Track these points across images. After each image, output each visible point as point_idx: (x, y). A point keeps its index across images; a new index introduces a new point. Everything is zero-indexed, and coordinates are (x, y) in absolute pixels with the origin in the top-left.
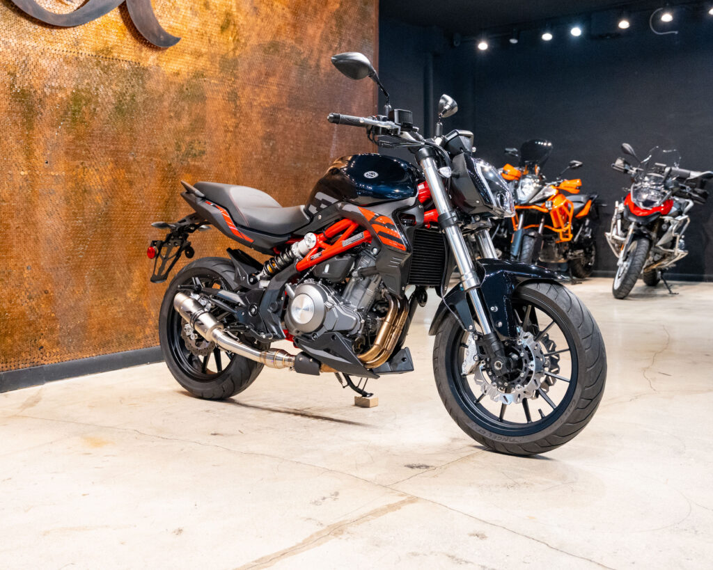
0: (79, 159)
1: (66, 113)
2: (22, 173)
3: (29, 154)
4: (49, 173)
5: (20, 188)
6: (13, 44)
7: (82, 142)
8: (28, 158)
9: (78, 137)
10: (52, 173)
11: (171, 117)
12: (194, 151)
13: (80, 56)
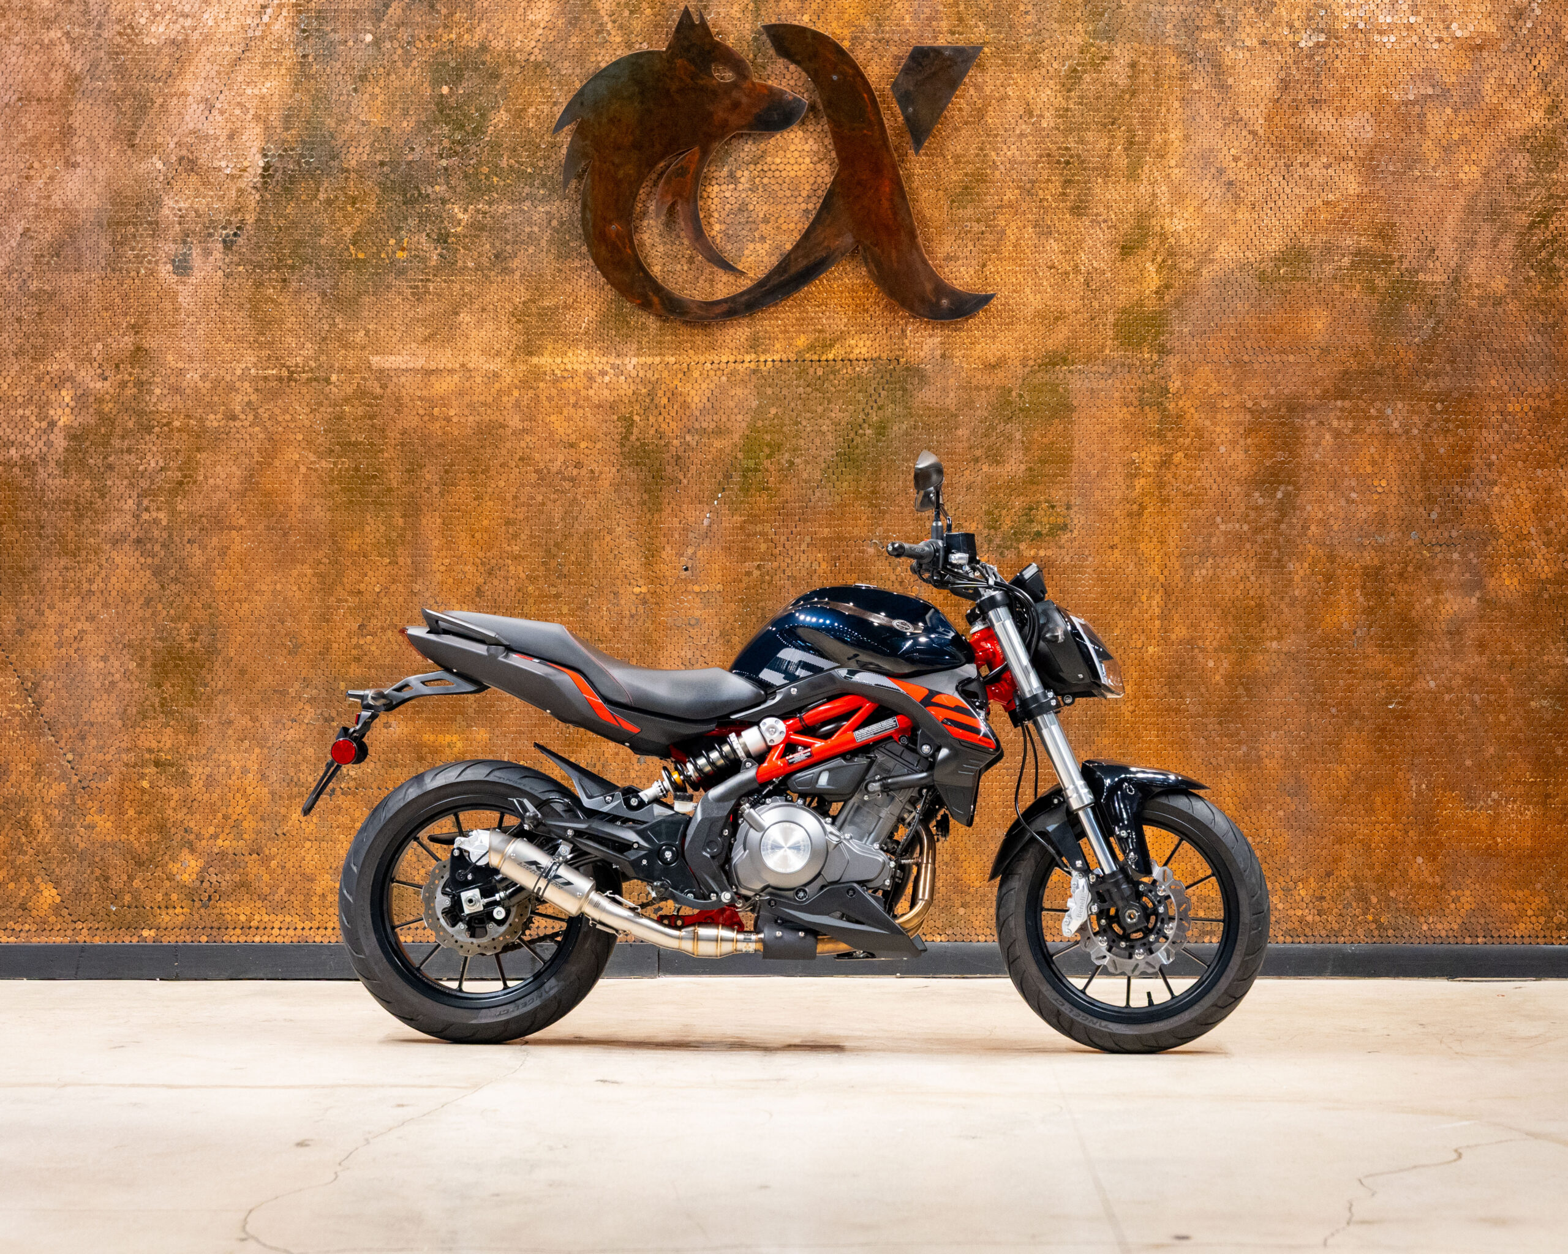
0: (753, 560)
1: (728, 476)
2: (637, 590)
3: (651, 555)
4: (689, 588)
5: (632, 616)
6: (630, 367)
7: (759, 528)
8: (648, 565)
9: (753, 519)
10: (697, 588)
11: (976, 460)
12: (1036, 528)
13: (762, 367)
